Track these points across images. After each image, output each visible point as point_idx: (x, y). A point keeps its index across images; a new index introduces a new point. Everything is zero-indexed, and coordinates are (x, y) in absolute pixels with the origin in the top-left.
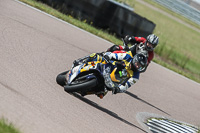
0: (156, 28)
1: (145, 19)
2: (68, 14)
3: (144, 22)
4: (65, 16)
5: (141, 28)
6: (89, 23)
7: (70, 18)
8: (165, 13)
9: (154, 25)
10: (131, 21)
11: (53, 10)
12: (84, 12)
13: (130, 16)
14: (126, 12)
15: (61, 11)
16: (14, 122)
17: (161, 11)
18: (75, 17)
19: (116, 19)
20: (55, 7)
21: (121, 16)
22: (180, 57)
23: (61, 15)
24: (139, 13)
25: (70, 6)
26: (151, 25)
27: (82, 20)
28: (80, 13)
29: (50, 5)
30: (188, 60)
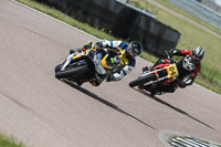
0: (181, 37)
1: (169, 28)
2: (84, 21)
3: (168, 31)
4: (80, 24)
5: (165, 38)
6: (108, 32)
7: (87, 26)
8: (191, 21)
9: (179, 34)
10: (153, 29)
11: (67, 18)
12: (102, 20)
13: (152, 24)
14: (149, 19)
15: (76, 19)
16: (24, 141)
17: (187, 19)
18: (92, 25)
19: (138, 27)
20: (69, 14)
21: (142, 24)
22: (207, 70)
23: (76, 23)
24: (163, 22)
25: (86, 13)
26: (176, 35)
27: (99, 29)
28: (97, 21)
29: (64, 11)
30: (216, 73)
